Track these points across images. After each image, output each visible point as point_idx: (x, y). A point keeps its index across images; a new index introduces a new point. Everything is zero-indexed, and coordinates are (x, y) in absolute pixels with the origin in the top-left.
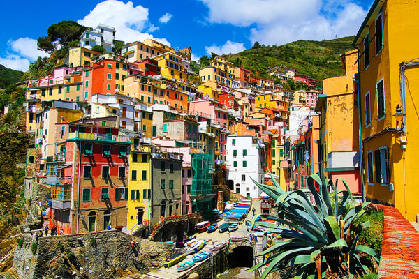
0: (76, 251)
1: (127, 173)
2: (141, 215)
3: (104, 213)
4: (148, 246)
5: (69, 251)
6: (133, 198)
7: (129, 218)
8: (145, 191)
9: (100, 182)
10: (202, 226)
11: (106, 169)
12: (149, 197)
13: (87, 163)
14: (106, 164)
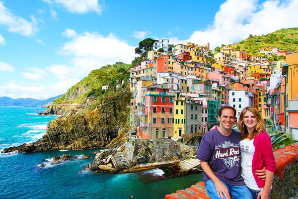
0: (150, 146)
2: (180, 131)
4: (184, 147)
5: (147, 146)
6: (176, 123)
7: (174, 132)
8: (182, 119)
11: (163, 109)
12: (185, 123)
13: (155, 106)
14: (163, 106)
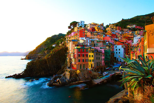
1: (88, 56)
2: (92, 66)
3: (83, 65)
4: (94, 73)
5: (76, 73)
7: (89, 66)
8: (92, 60)
9: (82, 58)
10: (107, 69)
13: (79, 54)
14: (83, 54)
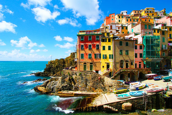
0: (74, 77)
1: (100, 47)
2: (108, 66)
3: (90, 64)
6: (104, 58)
7: (102, 67)
8: (110, 55)
9: (88, 51)
10: (150, 76)
11: (90, 46)
12: (112, 58)
13: (82, 44)
14: (90, 44)
